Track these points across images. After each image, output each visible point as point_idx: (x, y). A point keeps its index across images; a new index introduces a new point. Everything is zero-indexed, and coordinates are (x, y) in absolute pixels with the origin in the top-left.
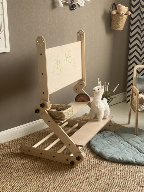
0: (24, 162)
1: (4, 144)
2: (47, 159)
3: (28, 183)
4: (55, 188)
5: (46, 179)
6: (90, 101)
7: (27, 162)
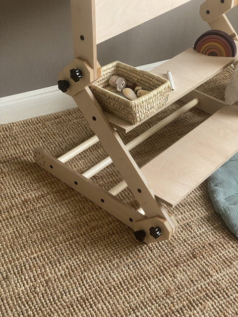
0: (32, 195)
1: (8, 128)
2: (87, 200)
3: (16, 270)
4: (72, 306)
5: (61, 270)
6: (233, 55)
7: (38, 198)
